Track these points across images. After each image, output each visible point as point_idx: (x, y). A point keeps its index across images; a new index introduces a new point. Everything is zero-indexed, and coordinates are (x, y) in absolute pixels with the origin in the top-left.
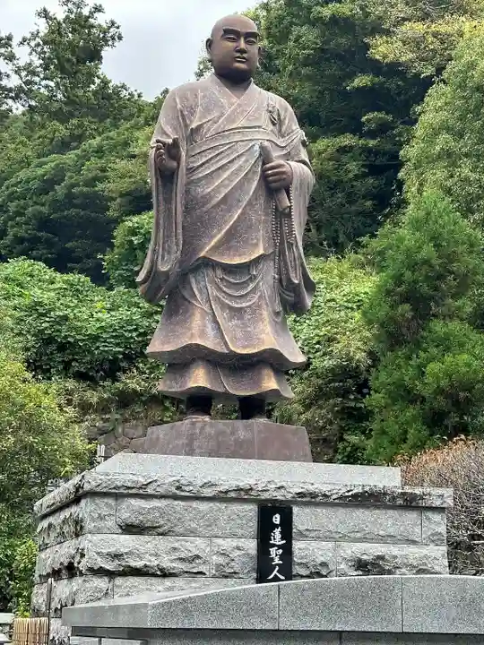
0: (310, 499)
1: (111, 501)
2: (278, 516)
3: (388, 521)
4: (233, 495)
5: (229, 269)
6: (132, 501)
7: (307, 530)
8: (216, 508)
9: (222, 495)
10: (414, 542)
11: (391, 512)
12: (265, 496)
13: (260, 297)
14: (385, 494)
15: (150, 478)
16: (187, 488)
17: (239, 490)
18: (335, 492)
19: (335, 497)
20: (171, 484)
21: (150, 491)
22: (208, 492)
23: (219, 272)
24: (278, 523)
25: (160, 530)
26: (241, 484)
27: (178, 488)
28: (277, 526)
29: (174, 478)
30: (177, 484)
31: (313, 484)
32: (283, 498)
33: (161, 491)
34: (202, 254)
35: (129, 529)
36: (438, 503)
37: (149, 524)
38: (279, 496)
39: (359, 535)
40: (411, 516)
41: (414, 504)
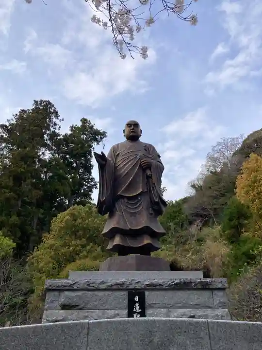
0: (153, 287)
1: (56, 293)
2: (137, 297)
3: (195, 297)
4: (114, 287)
5: (129, 198)
6: (67, 293)
7: (153, 303)
8: (106, 294)
9: (109, 288)
10: (210, 307)
11: (195, 292)
12: (131, 287)
13: (142, 208)
14: (191, 282)
15: (74, 281)
16: (92, 285)
17: (118, 284)
18: (166, 283)
19: (166, 285)
20: (84, 284)
21: (75, 287)
22: (103, 286)
23: (126, 200)
24: (137, 300)
25: (79, 307)
26: (118, 282)
27: (88, 285)
28: (137, 302)
29: (86, 281)
30: (88, 283)
31: (154, 280)
32: (139, 288)
33: (80, 287)
34: (119, 194)
35: (64, 307)
36: (220, 286)
37: (73, 304)
38: (138, 286)
39: (180, 305)
40: (207, 294)
41: (207, 287)
